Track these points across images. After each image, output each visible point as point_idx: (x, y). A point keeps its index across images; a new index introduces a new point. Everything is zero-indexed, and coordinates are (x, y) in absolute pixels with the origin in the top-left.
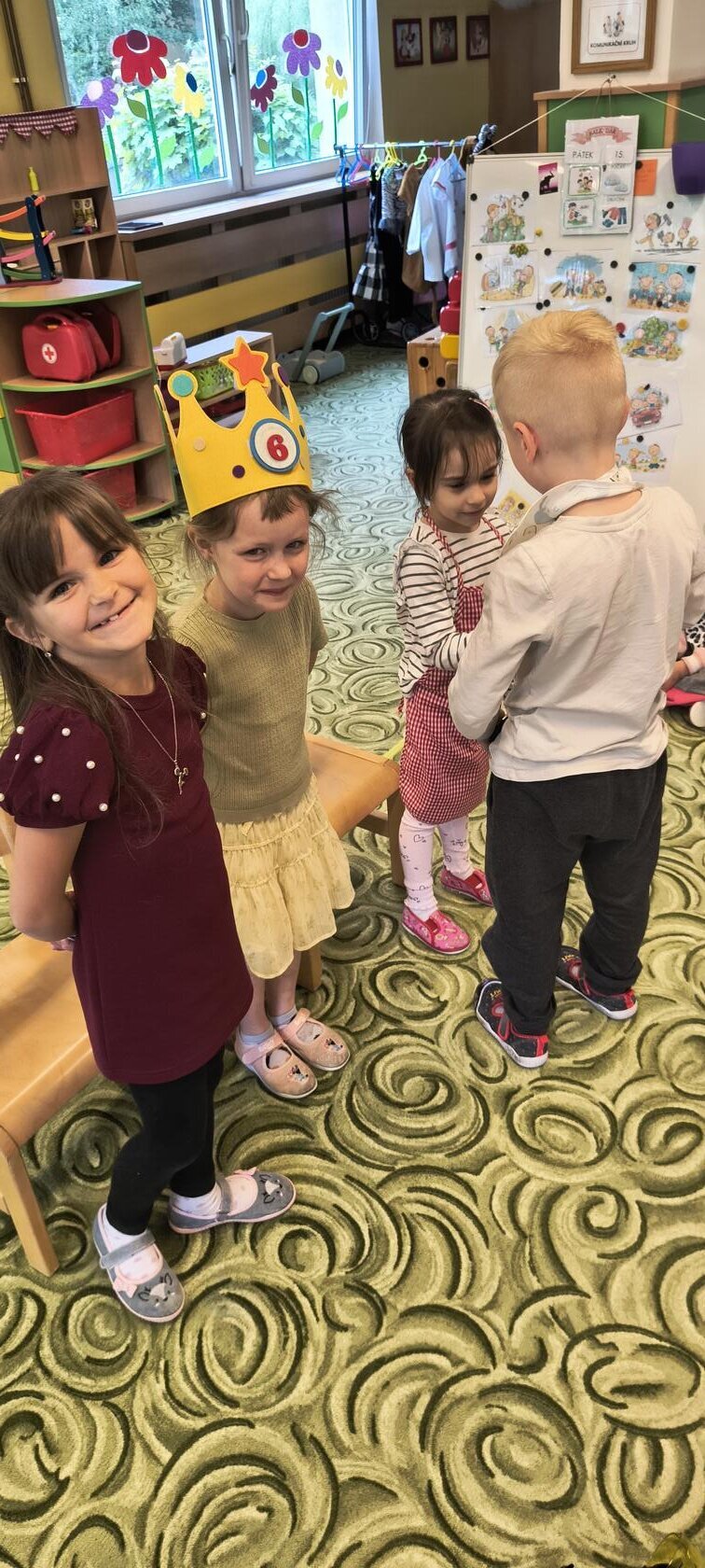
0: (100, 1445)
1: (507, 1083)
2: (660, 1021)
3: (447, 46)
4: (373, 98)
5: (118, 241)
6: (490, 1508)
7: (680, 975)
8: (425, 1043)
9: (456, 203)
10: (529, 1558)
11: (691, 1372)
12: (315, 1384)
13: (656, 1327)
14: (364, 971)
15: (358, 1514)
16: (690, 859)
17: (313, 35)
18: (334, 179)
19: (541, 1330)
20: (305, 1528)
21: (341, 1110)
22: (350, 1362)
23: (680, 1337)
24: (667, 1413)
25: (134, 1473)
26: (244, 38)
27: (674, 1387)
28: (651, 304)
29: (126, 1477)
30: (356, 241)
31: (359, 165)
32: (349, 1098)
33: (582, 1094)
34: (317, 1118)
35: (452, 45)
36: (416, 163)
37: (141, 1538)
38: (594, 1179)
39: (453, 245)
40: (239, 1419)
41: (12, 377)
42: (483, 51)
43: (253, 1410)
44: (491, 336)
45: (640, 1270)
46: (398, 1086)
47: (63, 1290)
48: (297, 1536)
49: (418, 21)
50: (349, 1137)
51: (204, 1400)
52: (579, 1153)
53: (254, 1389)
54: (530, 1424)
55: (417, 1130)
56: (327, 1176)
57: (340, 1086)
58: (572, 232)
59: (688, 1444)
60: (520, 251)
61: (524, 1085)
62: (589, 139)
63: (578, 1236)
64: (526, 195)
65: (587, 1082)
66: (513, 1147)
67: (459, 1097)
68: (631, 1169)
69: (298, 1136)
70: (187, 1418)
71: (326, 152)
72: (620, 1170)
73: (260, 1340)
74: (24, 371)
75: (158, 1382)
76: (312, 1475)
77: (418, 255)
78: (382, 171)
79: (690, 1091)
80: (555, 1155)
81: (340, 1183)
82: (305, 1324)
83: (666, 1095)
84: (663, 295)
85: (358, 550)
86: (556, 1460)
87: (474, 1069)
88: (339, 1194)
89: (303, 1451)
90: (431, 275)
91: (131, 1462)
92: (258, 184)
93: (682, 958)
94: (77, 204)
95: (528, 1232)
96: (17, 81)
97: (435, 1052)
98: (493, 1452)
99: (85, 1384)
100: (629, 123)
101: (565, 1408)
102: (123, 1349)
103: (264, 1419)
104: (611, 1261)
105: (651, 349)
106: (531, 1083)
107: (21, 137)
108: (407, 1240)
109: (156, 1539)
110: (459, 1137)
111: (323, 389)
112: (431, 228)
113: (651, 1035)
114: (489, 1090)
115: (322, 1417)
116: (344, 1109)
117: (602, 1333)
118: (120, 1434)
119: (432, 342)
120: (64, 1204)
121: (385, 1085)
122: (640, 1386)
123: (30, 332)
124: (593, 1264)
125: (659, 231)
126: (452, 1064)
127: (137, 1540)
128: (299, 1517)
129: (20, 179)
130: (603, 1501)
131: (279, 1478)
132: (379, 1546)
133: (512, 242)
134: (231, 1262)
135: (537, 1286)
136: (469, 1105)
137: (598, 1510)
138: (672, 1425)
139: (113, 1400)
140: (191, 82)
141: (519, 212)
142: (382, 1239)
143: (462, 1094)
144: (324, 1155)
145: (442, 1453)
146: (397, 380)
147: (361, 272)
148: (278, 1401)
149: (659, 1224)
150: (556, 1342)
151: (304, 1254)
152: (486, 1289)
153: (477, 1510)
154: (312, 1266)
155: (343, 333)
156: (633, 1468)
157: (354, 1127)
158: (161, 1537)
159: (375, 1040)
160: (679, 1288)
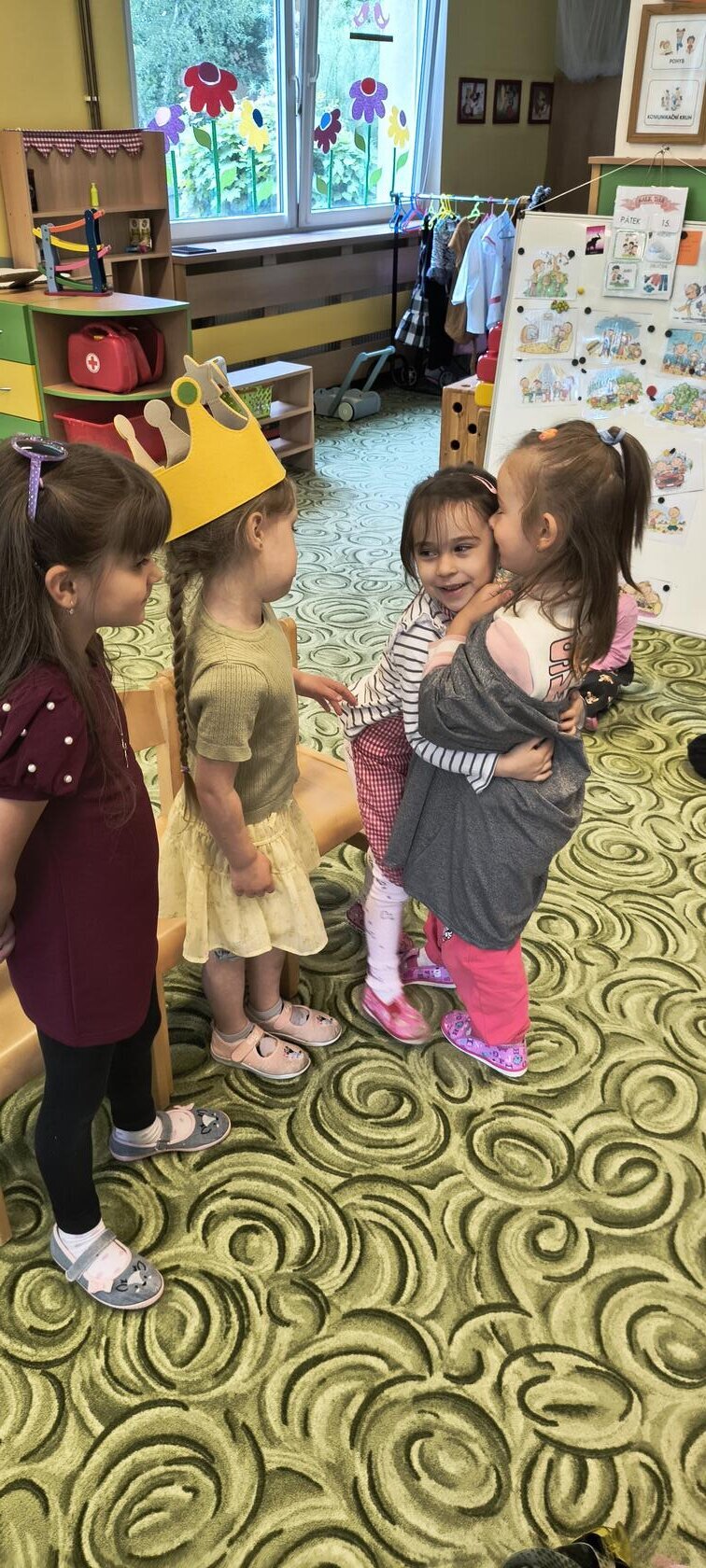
0: (34, 1412)
1: (470, 1104)
2: (626, 1059)
3: (510, 107)
4: (433, 149)
5: (170, 263)
6: (412, 1509)
7: (651, 1017)
8: (393, 1058)
9: (505, 260)
10: (446, 1561)
11: (624, 1398)
12: (253, 1374)
13: (593, 1351)
14: (340, 983)
15: (282, 1503)
16: (672, 909)
17: (380, 84)
18: (387, 225)
19: (480, 1344)
20: (228, 1511)
21: (305, 1115)
22: (289, 1356)
23: (617, 1363)
24: (597, 1434)
25: (65, 1442)
26: (313, 80)
27: (607, 1410)
28: (684, 370)
29: (57, 1445)
30: (403, 287)
31: (413, 214)
32: (314, 1104)
33: (543, 1122)
34: (280, 1120)
35: (515, 106)
36: (469, 217)
37: (65, 1505)
38: (547, 1203)
39: (497, 300)
40: (174, 1401)
41: (55, 383)
42: (545, 117)
43: (189, 1393)
44: (525, 388)
45: (583, 1295)
46: (363, 1097)
47: (13, 1260)
48: (220, 1518)
49: (484, 81)
50: (311, 1142)
51: (142, 1379)
52: (535, 1177)
53: (192, 1374)
54: (460, 1432)
55: (377, 1140)
56: (285, 1177)
57: (306, 1092)
58: (614, 293)
59: (614, 1466)
60: (561, 308)
61: (487, 1107)
62: (638, 206)
63: (526, 1257)
64: (572, 254)
65: (549, 1111)
66: (470, 1166)
67: (422, 1113)
68: (584, 1198)
69: (259, 1136)
70: (123, 1395)
71: (382, 198)
72: (573, 1198)
73: (202, 1326)
74: (66, 378)
75: (98, 1357)
76: (241, 1462)
77: (462, 306)
78: (435, 221)
79: (649, 1129)
80: (511, 1177)
81: (297, 1185)
82: (248, 1316)
83: (626, 1131)
84: (696, 363)
85: (376, 583)
86: (482, 1469)
87: (439, 1088)
88: (294, 1194)
89: (234, 1437)
90: (474, 327)
91: (63, 1432)
92: (314, 222)
93: (654, 1001)
94: (135, 224)
95: (476, 1249)
96: (89, 99)
97: (403, 1068)
98: (421, 1455)
99: (26, 1352)
100: (678, 195)
101: (496, 1419)
102: (66, 1322)
103: (199, 1403)
104: (555, 1284)
105: (680, 414)
106: (493, 1107)
107: (87, 154)
108: (357, 1245)
109: (80, 1507)
110: (417, 1151)
111: (357, 427)
112: (478, 282)
113: (618, 1071)
114: (453, 1110)
115: (256, 1407)
116: (308, 1114)
117: (540, 1352)
118: (56, 1404)
119: (467, 389)
120: (22, 1178)
121: (351, 1095)
122: (572, 1406)
123: (76, 341)
124: (537, 1285)
125: (698, 300)
126: (419, 1081)
127: (61, 1506)
128: (223, 1500)
129: (81, 192)
130: (524, 1513)
131: (208, 1461)
132: (298, 1535)
133: (554, 298)
134: (182, 1250)
135: (480, 1301)
136: (430, 1123)
137: (519, 1521)
138: (600, 1446)
139: (52, 1370)
140: (258, 117)
141: (563, 269)
142: (333, 1242)
143: (425, 1110)
144: (283, 1156)
145: (371, 1452)
146: (430, 425)
147: (405, 317)
148: (214, 1388)
149: (605, 1253)
150: (494, 1356)
151: (254, 1248)
152: (429, 1300)
153: (400, 1510)
154: (260, 1262)
155: (380, 376)
156: (558, 1484)
157: (316, 1132)
158: (85, 1506)
159: (345, 1051)
160: (619, 1317)
